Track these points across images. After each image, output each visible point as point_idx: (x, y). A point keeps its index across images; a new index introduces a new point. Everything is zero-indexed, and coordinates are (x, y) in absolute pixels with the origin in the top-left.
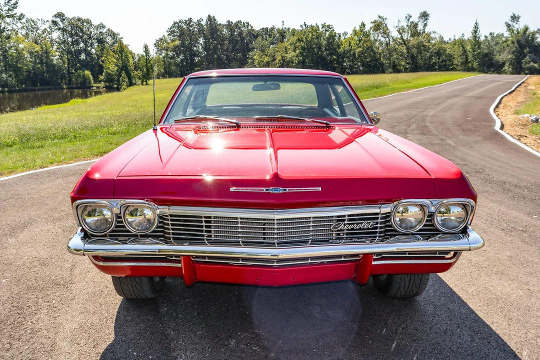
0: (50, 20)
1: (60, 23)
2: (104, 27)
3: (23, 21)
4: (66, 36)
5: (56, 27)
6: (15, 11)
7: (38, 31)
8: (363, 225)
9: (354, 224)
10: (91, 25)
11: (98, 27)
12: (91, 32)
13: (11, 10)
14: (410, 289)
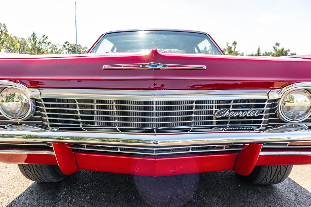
0: (62, 45)
1: (67, 46)
2: (87, 48)
3: (51, 45)
4: (69, 52)
5: (65, 48)
6: (46, 40)
7: (57, 50)
8: (249, 113)
9: (239, 111)
10: (81, 47)
11: (84, 49)
12: (81, 51)
13: (45, 40)
14: (275, 177)
